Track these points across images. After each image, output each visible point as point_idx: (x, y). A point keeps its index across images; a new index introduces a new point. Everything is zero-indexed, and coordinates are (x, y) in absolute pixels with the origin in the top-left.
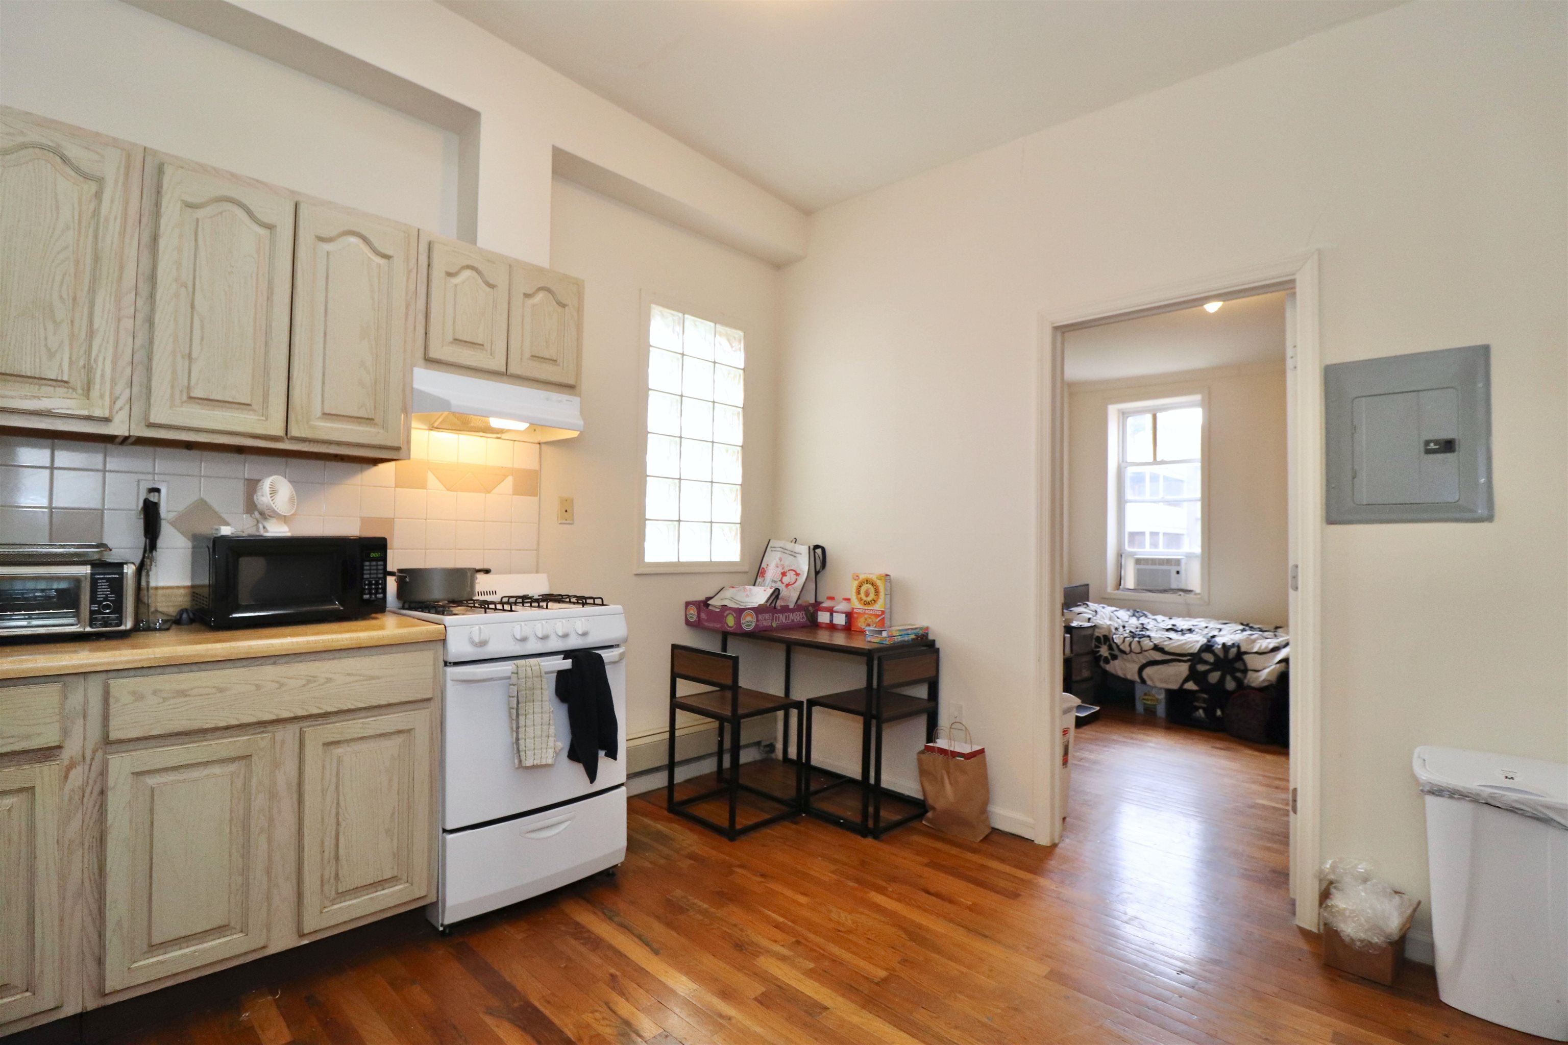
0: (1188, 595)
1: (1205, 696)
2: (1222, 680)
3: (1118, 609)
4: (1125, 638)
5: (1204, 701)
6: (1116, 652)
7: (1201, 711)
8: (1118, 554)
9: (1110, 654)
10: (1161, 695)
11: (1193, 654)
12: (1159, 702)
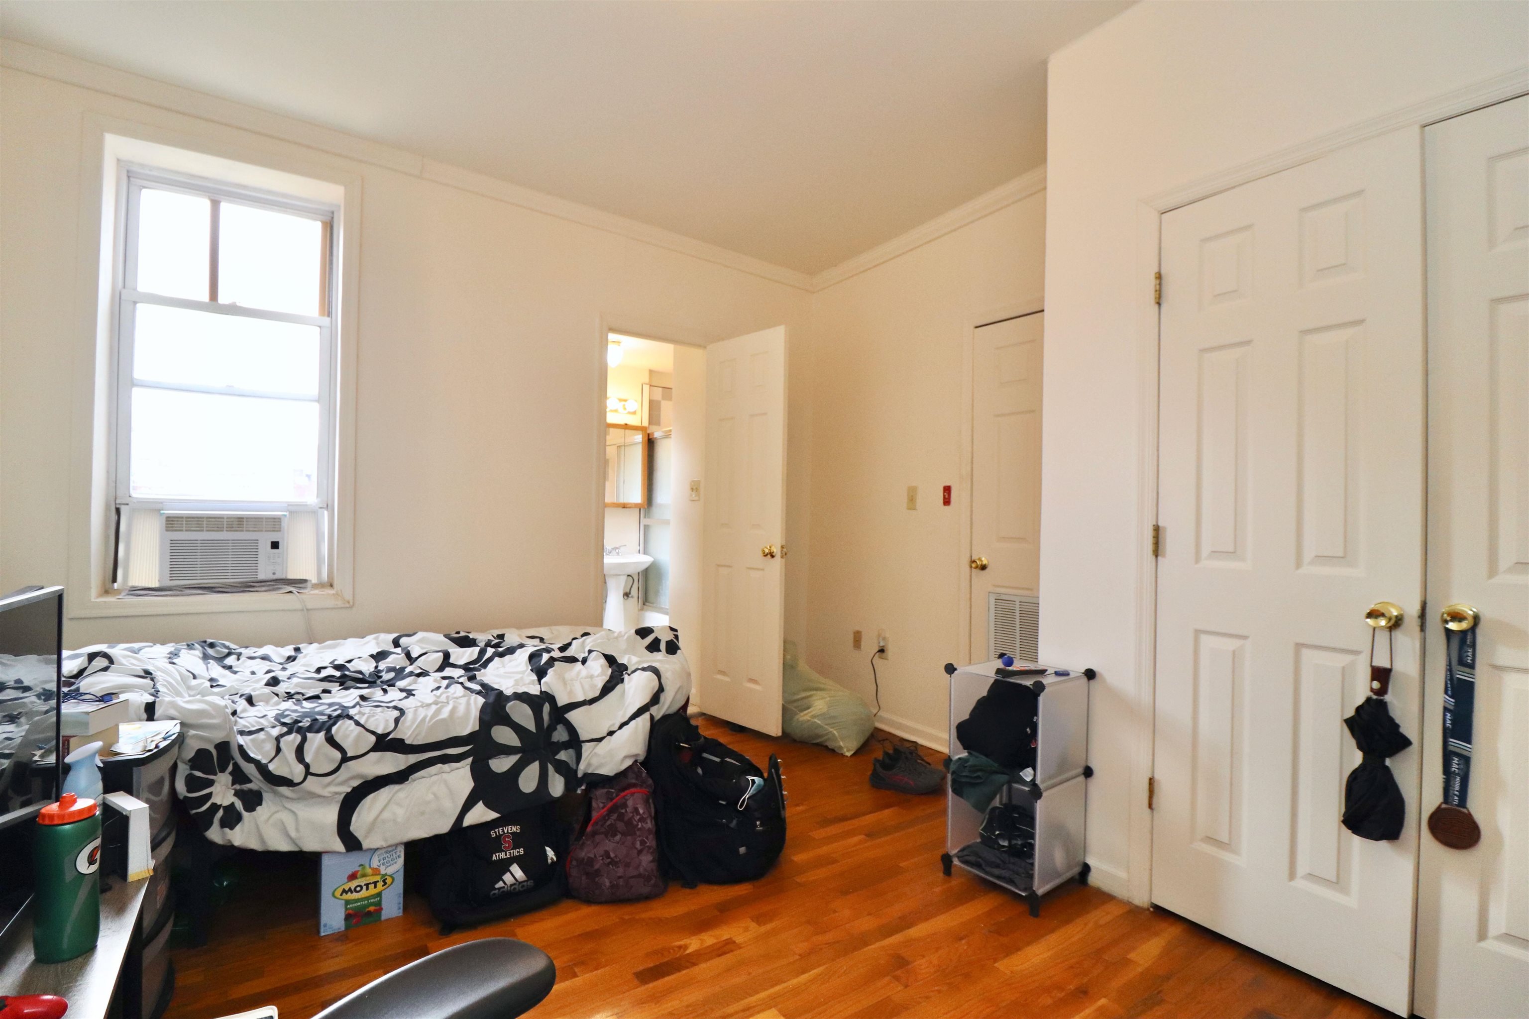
1: (515, 829)
2: (542, 780)
3: (151, 644)
4: (278, 739)
5: (517, 841)
6: (257, 783)
7: (513, 869)
8: (110, 509)
9: (237, 794)
10: (395, 863)
11: (472, 735)
12: (389, 881)
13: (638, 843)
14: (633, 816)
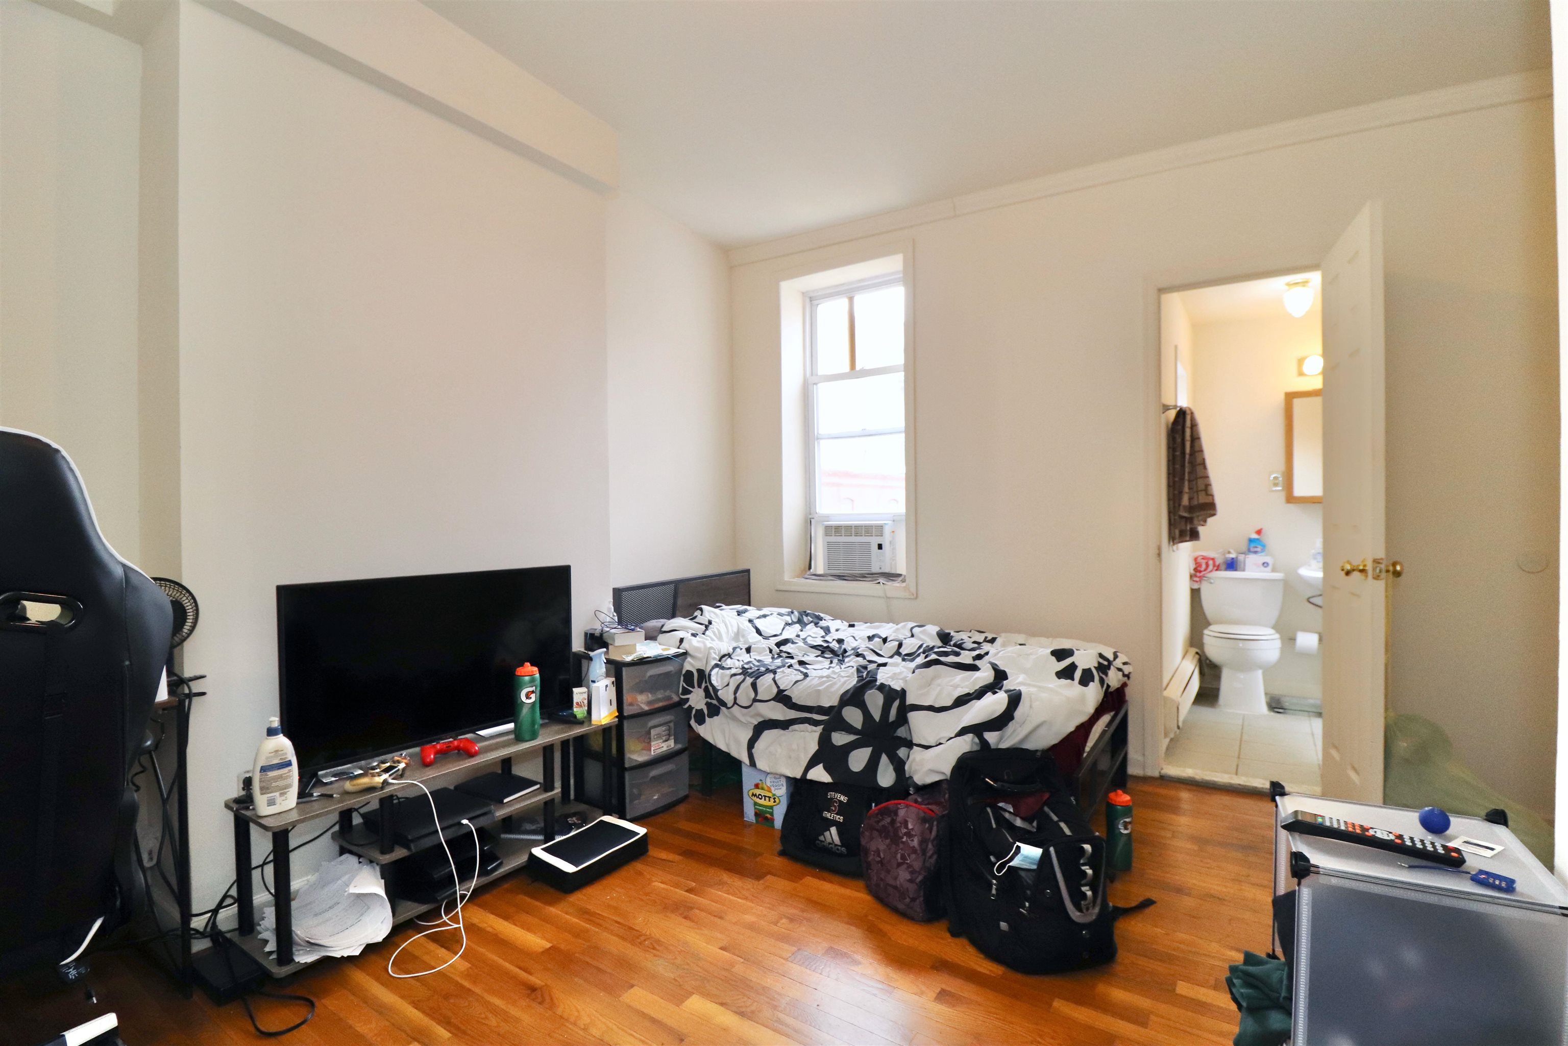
0: (890, 583)
1: (843, 799)
2: (872, 765)
4: (734, 675)
5: (841, 807)
6: (716, 701)
7: (833, 830)
8: (806, 521)
9: (706, 705)
10: (780, 789)
11: (831, 708)
12: (777, 800)
13: (899, 856)
14: (901, 826)
